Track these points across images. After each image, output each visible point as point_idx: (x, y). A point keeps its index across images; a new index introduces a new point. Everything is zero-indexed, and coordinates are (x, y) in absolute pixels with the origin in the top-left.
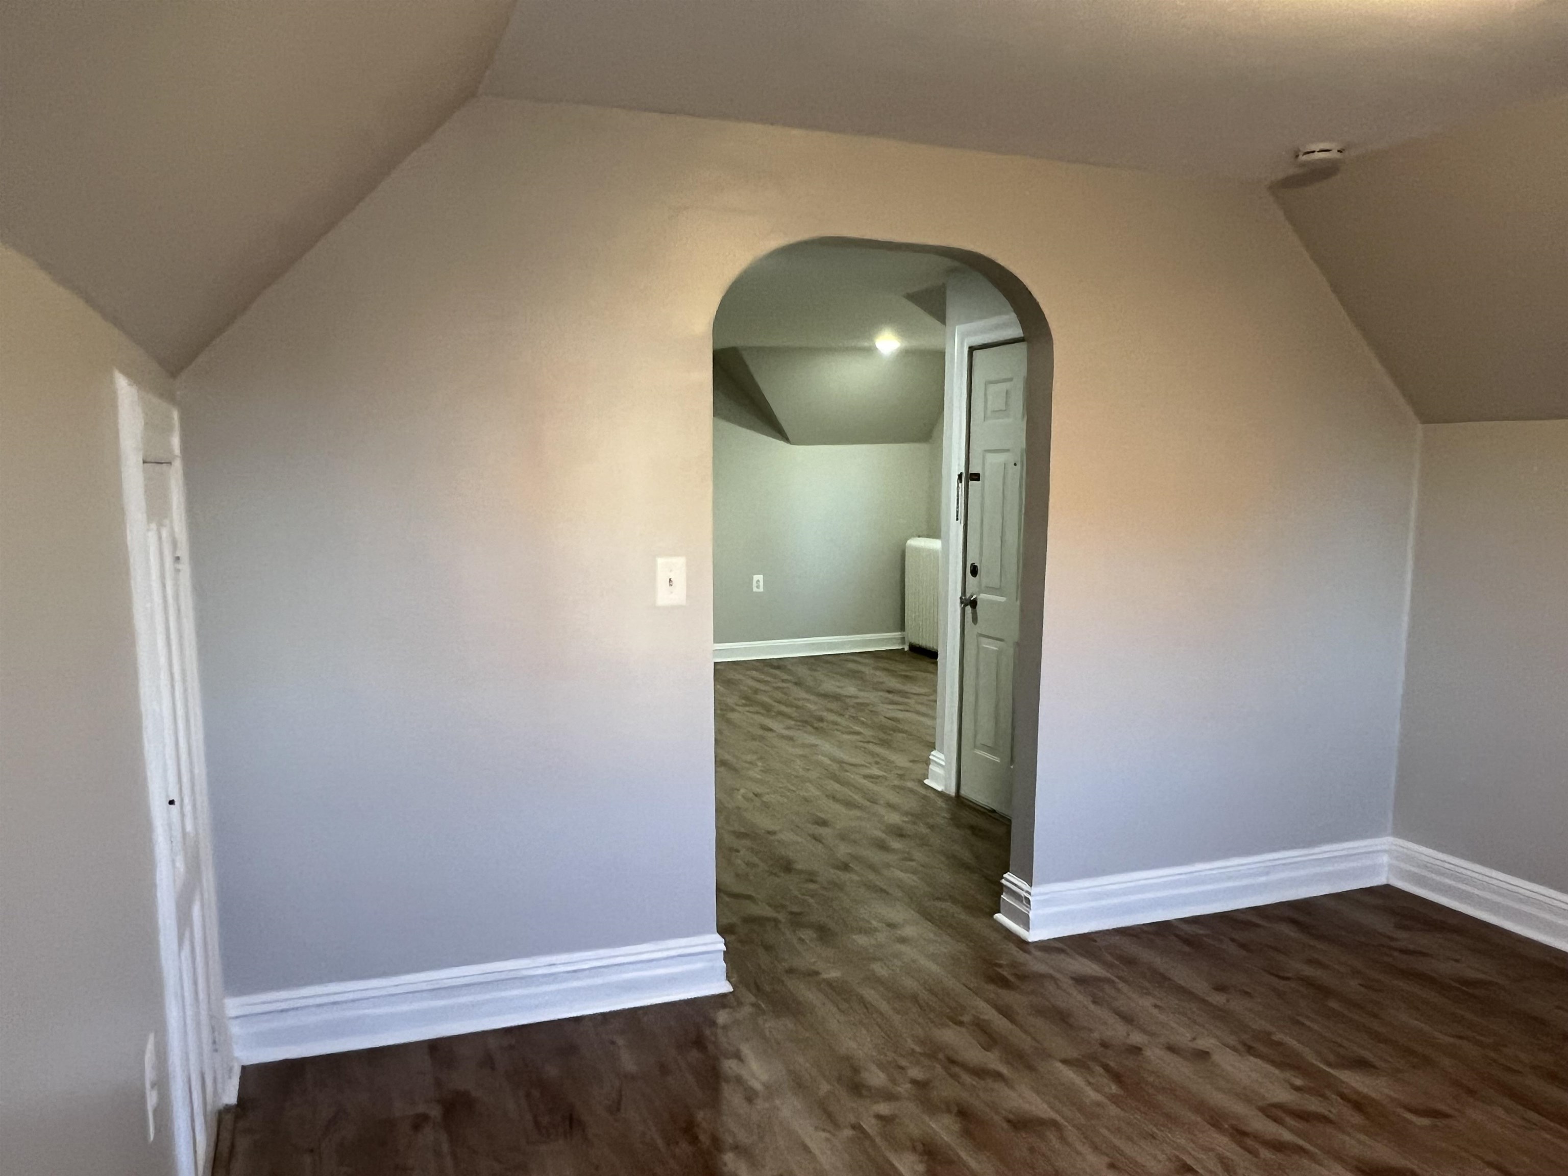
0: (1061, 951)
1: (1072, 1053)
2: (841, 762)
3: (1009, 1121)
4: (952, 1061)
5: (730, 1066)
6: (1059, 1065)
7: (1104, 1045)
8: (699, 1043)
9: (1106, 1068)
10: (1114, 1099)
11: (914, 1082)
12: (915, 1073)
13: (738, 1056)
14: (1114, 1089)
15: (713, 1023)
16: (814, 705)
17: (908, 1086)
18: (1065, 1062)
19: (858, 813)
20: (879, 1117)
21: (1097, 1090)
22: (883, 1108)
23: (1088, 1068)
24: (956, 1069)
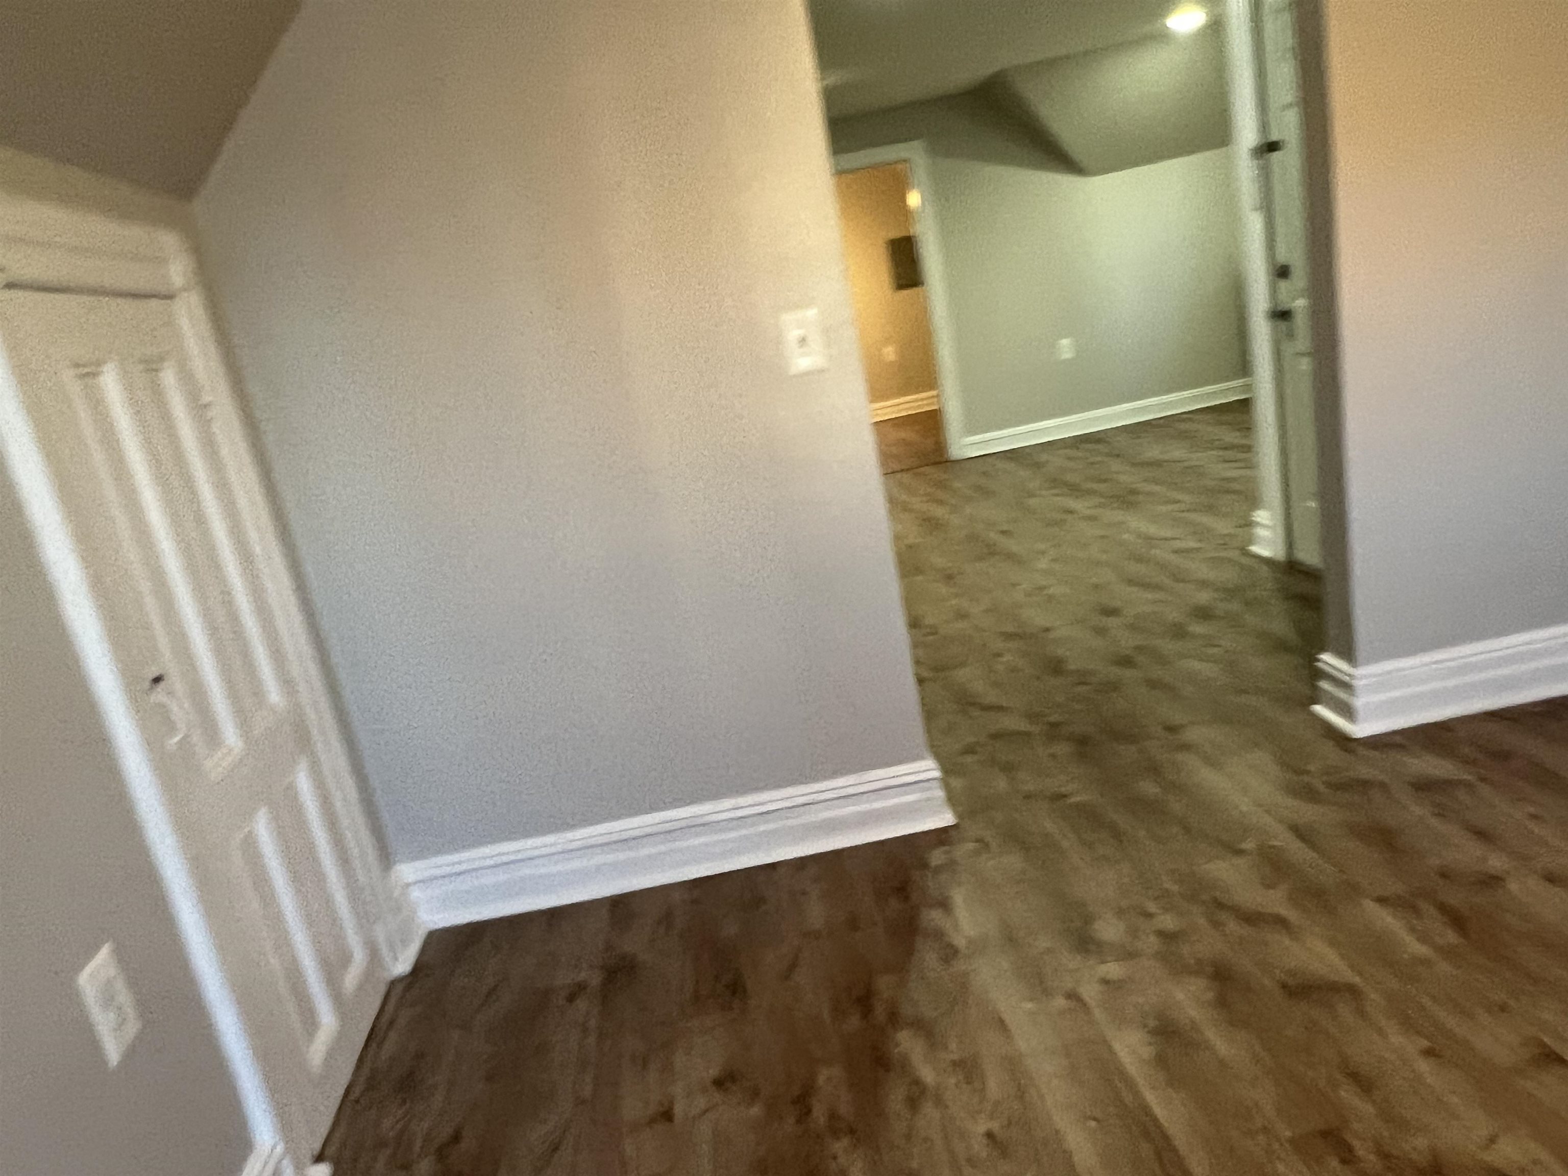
0: (1401, 747)
1: (1395, 887)
2: (1148, 538)
3: (1284, 986)
4: (1220, 905)
5: (933, 917)
6: (1369, 905)
7: (1444, 874)
8: (903, 890)
9: (1443, 908)
10: (1447, 953)
11: (1161, 934)
12: (1168, 922)
13: (945, 905)
14: (1451, 937)
15: (925, 866)
16: (1127, 477)
17: (1152, 939)
18: (1382, 900)
19: (1159, 595)
20: (1105, 982)
21: (1423, 938)
22: (1113, 969)
23: (1415, 910)
24: (1223, 916)
